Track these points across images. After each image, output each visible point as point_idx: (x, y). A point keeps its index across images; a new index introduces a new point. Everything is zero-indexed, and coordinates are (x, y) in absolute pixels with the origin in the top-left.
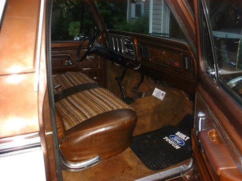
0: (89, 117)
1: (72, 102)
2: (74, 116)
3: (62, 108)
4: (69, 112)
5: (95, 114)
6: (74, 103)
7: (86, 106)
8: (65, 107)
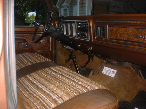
0: (60, 102)
1: (33, 81)
2: (38, 99)
3: (21, 88)
4: (30, 93)
5: (67, 98)
6: (35, 82)
7: (51, 86)
8: (24, 87)
